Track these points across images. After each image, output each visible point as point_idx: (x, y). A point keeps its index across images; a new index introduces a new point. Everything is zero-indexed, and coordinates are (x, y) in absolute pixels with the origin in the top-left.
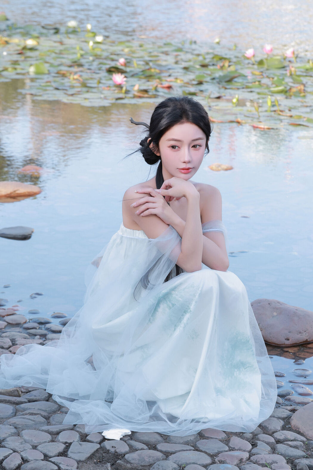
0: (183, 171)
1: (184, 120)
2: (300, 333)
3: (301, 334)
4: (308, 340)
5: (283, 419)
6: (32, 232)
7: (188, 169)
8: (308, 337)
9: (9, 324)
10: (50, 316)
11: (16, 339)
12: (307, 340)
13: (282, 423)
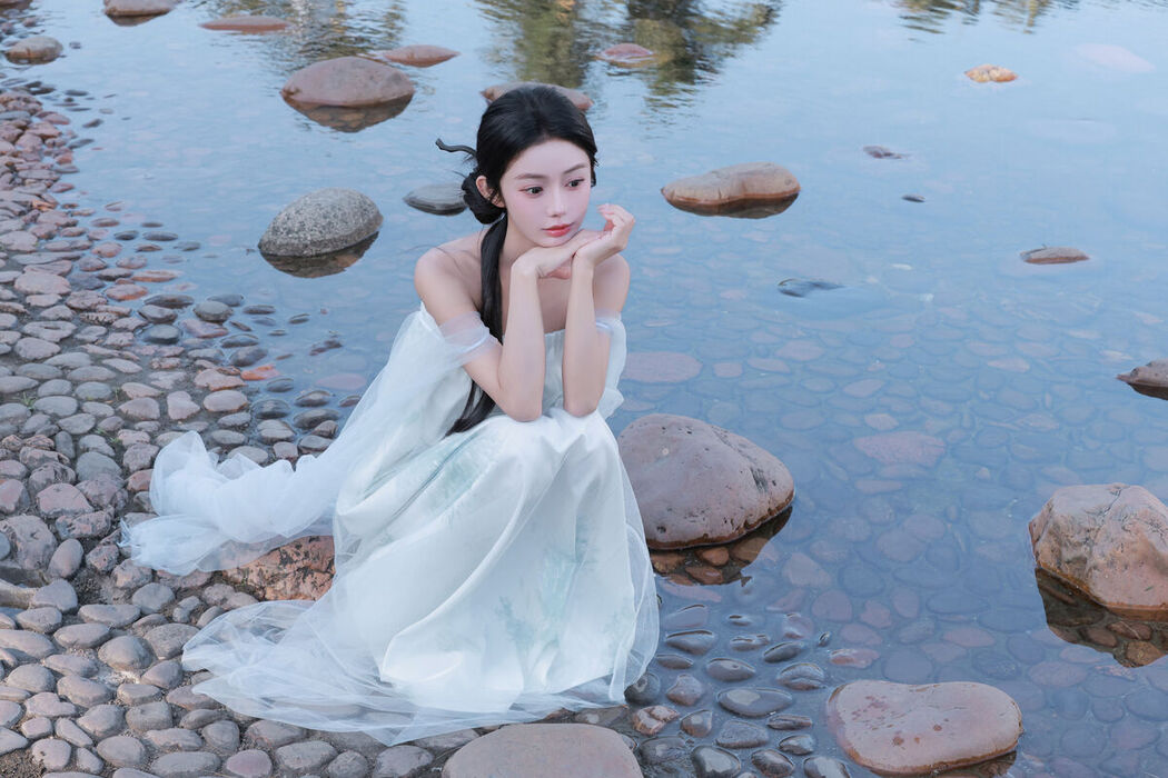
0: (553, 232)
1: (545, 136)
2: (691, 515)
3: (692, 519)
4: (710, 536)
7: (563, 227)
8: (708, 528)
10: (297, 399)
12: (706, 535)
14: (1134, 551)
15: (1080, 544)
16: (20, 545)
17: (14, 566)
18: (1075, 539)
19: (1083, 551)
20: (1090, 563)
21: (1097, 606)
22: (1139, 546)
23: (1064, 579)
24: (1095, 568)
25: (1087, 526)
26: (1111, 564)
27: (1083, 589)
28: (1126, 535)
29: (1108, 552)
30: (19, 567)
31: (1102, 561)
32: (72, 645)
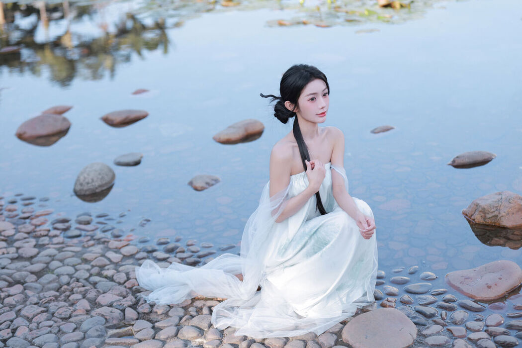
0: (322, 115)
5: (336, 334)
6: (142, 157)
9: (124, 256)
10: (155, 243)
11: (130, 273)
13: (335, 337)
14: (515, 208)
15: (494, 212)
16: (108, 317)
17: (110, 324)
18: (492, 210)
19: (496, 213)
20: (499, 216)
21: (504, 228)
22: (517, 207)
23: (487, 224)
24: (502, 216)
25: (496, 206)
26: (508, 214)
27: (497, 224)
28: (512, 205)
29: (506, 211)
30: (112, 324)
31: (504, 214)
32: (167, 338)
